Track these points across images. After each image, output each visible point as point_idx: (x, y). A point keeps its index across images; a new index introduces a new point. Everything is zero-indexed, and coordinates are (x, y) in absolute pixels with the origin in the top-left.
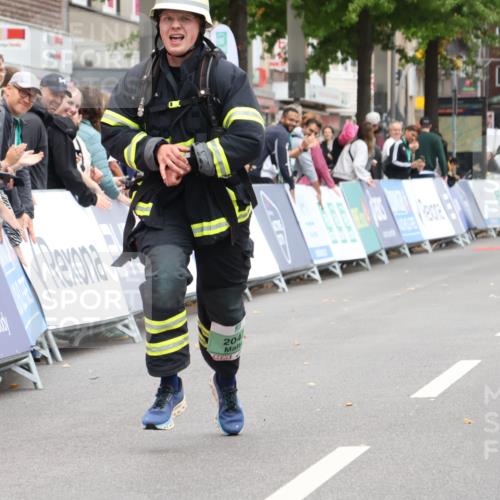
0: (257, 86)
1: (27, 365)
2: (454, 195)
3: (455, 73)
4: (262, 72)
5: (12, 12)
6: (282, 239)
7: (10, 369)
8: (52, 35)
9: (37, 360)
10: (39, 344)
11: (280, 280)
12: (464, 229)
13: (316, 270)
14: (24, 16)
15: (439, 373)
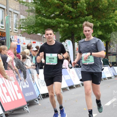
0: (76, 51)
1: (37, 100)
2: (111, 69)
4: (77, 48)
5: (33, 39)
7: (34, 101)
8: (41, 43)
9: (38, 99)
10: (39, 96)
11: (81, 85)
12: (113, 76)
14: (35, 39)
15: (109, 101)
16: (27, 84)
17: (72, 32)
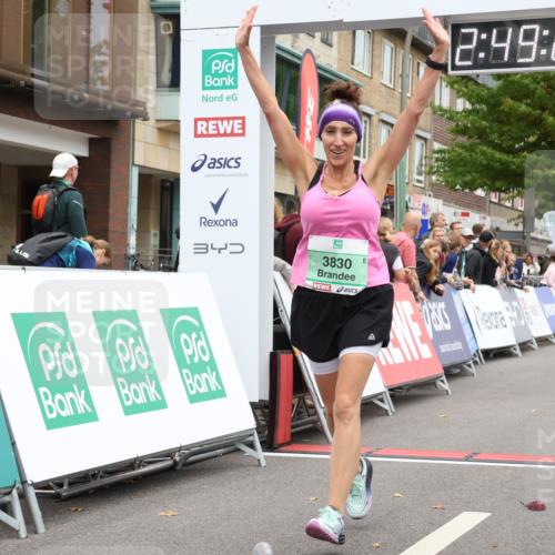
16: (446, 322)
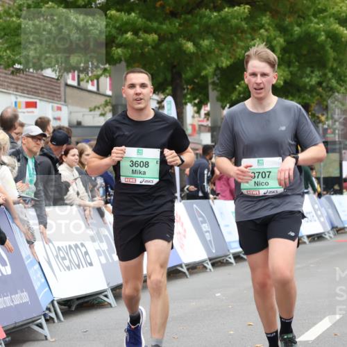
0: (190, 135)
1: (41, 324)
2: (322, 205)
3: (320, 125)
4: (193, 126)
5: (28, 91)
6: (209, 237)
7: (29, 328)
8: (55, 105)
9: (46, 320)
10: (48, 309)
11: (207, 263)
12: (329, 228)
13: (231, 256)
14: (35, 93)
15: (315, 324)
17: (175, 64)
